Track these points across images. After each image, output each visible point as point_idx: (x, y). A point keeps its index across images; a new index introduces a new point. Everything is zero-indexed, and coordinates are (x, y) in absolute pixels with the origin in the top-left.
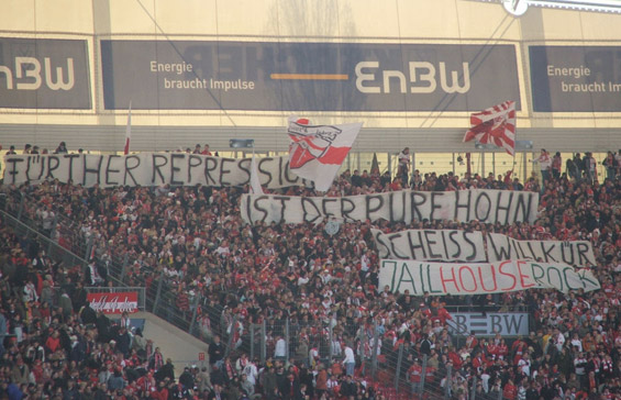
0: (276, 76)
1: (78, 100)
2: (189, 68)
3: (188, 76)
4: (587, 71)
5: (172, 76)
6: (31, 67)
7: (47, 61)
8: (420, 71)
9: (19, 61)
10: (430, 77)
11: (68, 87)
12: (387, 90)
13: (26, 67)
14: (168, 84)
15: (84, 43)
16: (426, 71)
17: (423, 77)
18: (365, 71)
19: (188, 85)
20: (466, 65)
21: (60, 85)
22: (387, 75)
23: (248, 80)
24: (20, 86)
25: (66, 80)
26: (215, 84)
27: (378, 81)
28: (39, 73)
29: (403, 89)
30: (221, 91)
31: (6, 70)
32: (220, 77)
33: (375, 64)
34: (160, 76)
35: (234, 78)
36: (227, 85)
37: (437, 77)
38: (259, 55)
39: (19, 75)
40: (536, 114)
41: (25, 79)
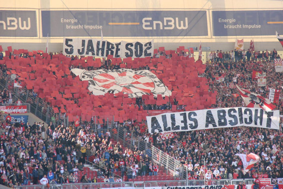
0: (111, 24)
1: (32, 33)
2: (76, 21)
3: (75, 24)
4: (234, 20)
5: (69, 24)
6: (13, 21)
7: (20, 19)
8: (168, 21)
9: (9, 19)
10: (172, 23)
11: (28, 29)
12: (155, 28)
13: (11, 21)
14: (67, 27)
15: (35, 12)
16: (171, 21)
17: (169, 23)
18: (146, 21)
19: (76, 27)
20: (186, 19)
21: (25, 28)
22: (155, 22)
23: (100, 25)
24: (9, 28)
25: (27, 26)
26: (86, 27)
27: (151, 25)
28: (16, 24)
29: (161, 28)
30: (89, 29)
31: (3, 22)
32: (89, 24)
33: (151, 19)
34: (65, 24)
35: (93, 24)
36: (91, 27)
37: (175, 23)
38: (104, 16)
39: (8, 24)
40: (214, 37)
41: (11, 26)
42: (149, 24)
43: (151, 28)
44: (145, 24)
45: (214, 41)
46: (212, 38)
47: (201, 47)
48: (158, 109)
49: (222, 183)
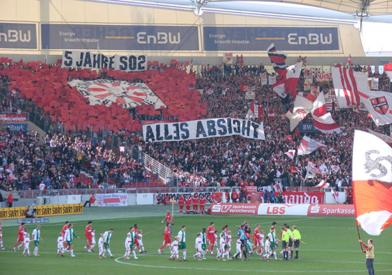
0: (107, 37)
1: (32, 45)
2: (74, 34)
3: (73, 37)
4: (224, 36)
5: (68, 37)
6: (14, 33)
7: (20, 31)
9: (10, 31)
10: (165, 38)
11: (28, 41)
12: (149, 42)
13: (12, 34)
14: (66, 40)
15: (35, 25)
16: (164, 36)
17: (163, 38)
18: (141, 35)
19: (74, 40)
20: (179, 34)
21: (25, 40)
22: (149, 37)
23: (97, 38)
24: (10, 40)
25: (27, 38)
26: (84, 40)
27: (146, 39)
28: (17, 36)
29: (155, 42)
30: (86, 42)
31: (4, 34)
32: (86, 38)
33: (145, 33)
34: (63, 37)
35: (91, 38)
36: (88, 41)
37: (168, 38)
38: (101, 29)
39: (9, 36)
40: (204, 52)
41: (12, 38)
42: (143, 38)
43: (145, 42)
44: (139, 38)
45: (204, 55)
46: (202, 52)
47: (192, 61)
48: (151, 120)
49: (211, 190)
